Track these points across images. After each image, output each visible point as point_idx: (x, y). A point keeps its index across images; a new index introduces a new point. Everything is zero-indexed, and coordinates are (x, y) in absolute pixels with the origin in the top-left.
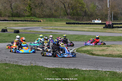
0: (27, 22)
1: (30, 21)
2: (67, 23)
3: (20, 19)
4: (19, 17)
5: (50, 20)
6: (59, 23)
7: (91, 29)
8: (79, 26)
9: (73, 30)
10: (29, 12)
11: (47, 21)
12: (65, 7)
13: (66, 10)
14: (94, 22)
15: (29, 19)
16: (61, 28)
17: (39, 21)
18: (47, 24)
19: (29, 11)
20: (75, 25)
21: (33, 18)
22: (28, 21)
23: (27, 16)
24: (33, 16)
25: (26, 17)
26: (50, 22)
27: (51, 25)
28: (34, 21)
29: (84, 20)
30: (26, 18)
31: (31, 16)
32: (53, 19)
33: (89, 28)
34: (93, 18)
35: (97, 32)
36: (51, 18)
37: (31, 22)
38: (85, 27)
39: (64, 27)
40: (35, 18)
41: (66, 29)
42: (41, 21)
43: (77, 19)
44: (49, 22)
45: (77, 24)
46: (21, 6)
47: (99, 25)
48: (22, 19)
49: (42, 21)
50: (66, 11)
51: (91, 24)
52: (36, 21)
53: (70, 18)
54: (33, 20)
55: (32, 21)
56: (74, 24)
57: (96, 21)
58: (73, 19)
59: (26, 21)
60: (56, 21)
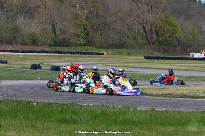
0: (80, 55)
1: (85, 53)
2: (146, 58)
3: (68, 50)
4: (67, 46)
5: (119, 53)
6: (132, 57)
7: (184, 66)
8: (167, 62)
9: (153, 68)
10: (83, 38)
11: (114, 54)
12: (145, 31)
13: (147, 35)
14: (193, 56)
15: (83, 49)
16: (134, 65)
17: (100, 54)
18: (113, 57)
19: (85, 36)
20: (160, 60)
21: (91, 48)
22: (81, 53)
23: (81, 45)
24: (90, 46)
25: (79, 47)
26: (119, 56)
27: (119, 61)
28: (92, 54)
29: (176, 53)
30: (79, 49)
31: (87, 45)
32: (124, 50)
33: (181, 66)
34: (191, 49)
35: (192, 71)
36: (121, 50)
37: (87, 55)
38: (176, 64)
39: (139, 64)
40: (94, 48)
41: (142, 66)
42: (103, 54)
43: (165, 52)
44: (116, 56)
45: (162, 58)
46: (71, 29)
47: (200, 62)
48: (73, 49)
49: (105, 53)
50: (147, 37)
51: (186, 59)
52: (96, 54)
53: (153, 50)
54: (90, 51)
55: (88, 53)
56: (158, 58)
57: (196, 55)
58: (159, 50)
59: (78, 53)
60: (129, 54)
